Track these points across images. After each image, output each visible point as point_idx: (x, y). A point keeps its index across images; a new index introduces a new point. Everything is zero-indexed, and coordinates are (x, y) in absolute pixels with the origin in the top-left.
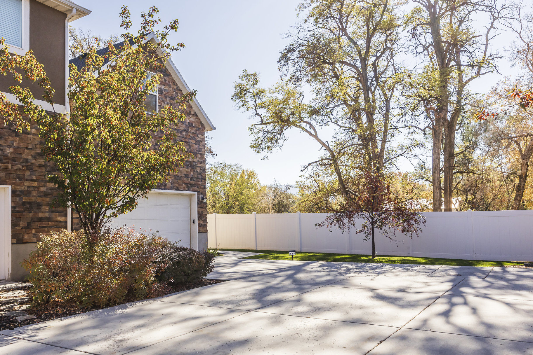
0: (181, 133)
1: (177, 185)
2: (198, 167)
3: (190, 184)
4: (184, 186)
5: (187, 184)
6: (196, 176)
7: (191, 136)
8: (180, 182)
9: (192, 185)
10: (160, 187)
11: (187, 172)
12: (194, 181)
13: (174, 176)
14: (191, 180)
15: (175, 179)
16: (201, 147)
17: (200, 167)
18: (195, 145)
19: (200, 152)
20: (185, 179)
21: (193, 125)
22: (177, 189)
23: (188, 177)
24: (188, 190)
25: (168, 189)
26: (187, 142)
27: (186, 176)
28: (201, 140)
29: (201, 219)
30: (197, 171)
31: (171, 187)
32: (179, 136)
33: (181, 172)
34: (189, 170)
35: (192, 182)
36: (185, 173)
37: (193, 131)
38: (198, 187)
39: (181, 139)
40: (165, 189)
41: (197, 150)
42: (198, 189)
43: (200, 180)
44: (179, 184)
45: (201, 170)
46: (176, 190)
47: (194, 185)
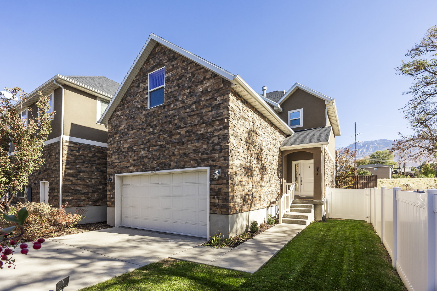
0: (189, 107)
1: (183, 163)
2: (214, 137)
3: (200, 159)
4: (192, 162)
5: (197, 160)
6: (211, 148)
7: (204, 105)
8: (187, 159)
9: (203, 160)
10: (165, 168)
11: (197, 147)
12: (207, 154)
13: (180, 154)
14: (202, 154)
15: (180, 157)
16: (220, 111)
17: (217, 136)
18: (210, 113)
19: (218, 118)
20: (193, 156)
21: (209, 90)
22: (184, 167)
23: (199, 152)
24: (199, 166)
25: (173, 169)
26: (198, 114)
27: (196, 151)
28: (221, 102)
29: (218, 198)
30: (213, 142)
31: (176, 166)
32: (187, 112)
33: (189, 149)
34: (200, 144)
35: (205, 156)
36: (194, 148)
37: (208, 98)
38: (213, 161)
39: (189, 114)
40: (169, 169)
41: (213, 118)
42: (213, 163)
43: (218, 152)
44: (186, 162)
45: (219, 139)
46: (181, 168)
47: (207, 160)
